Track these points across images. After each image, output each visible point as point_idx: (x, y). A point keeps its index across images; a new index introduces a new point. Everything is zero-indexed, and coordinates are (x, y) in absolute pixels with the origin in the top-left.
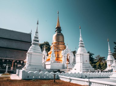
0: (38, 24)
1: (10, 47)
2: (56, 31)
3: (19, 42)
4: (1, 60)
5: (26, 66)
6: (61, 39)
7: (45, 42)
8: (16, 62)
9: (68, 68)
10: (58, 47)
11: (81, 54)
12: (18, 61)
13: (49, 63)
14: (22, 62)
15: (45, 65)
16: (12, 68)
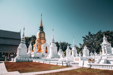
0: (24, 29)
1: (6, 44)
2: (39, 30)
3: (11, 39)
4: (1, 53)
5: (17, 56)
6: (42, 36)
7: (33, 36)
8: (11, 54)
9: (45, 56)
10: (40, 42)
11: (52, 48)
12: (12, 53)
13: (33, 53)
14: (14, 54)
15: (31, 54)
16: (8, 57)
